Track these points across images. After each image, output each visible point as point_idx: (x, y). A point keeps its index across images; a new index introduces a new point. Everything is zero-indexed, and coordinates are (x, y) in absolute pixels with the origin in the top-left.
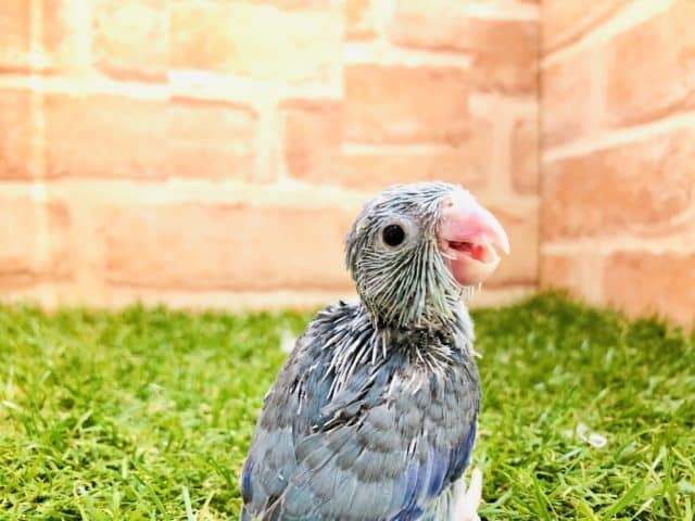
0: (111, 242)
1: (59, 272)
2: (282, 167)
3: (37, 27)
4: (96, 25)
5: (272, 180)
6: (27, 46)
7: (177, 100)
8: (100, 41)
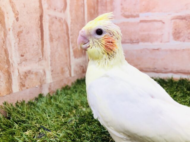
2: (171, 37)
4: (122, 5)
5: (168, 42)
7: (142, 21)
8: (123, 8)
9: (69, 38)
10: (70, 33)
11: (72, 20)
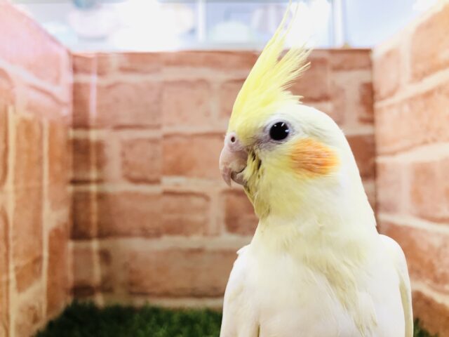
0: (131, 272)
1: (106, 287)
2: (223, 227)
3: (93, 158)
4: (123, 154)
5: (217, 234)
6: (88, 169)
7: (168, 193)
8: (125, 164)
9: (7, 247)
10: (11, 234)
11: (17, 202)
